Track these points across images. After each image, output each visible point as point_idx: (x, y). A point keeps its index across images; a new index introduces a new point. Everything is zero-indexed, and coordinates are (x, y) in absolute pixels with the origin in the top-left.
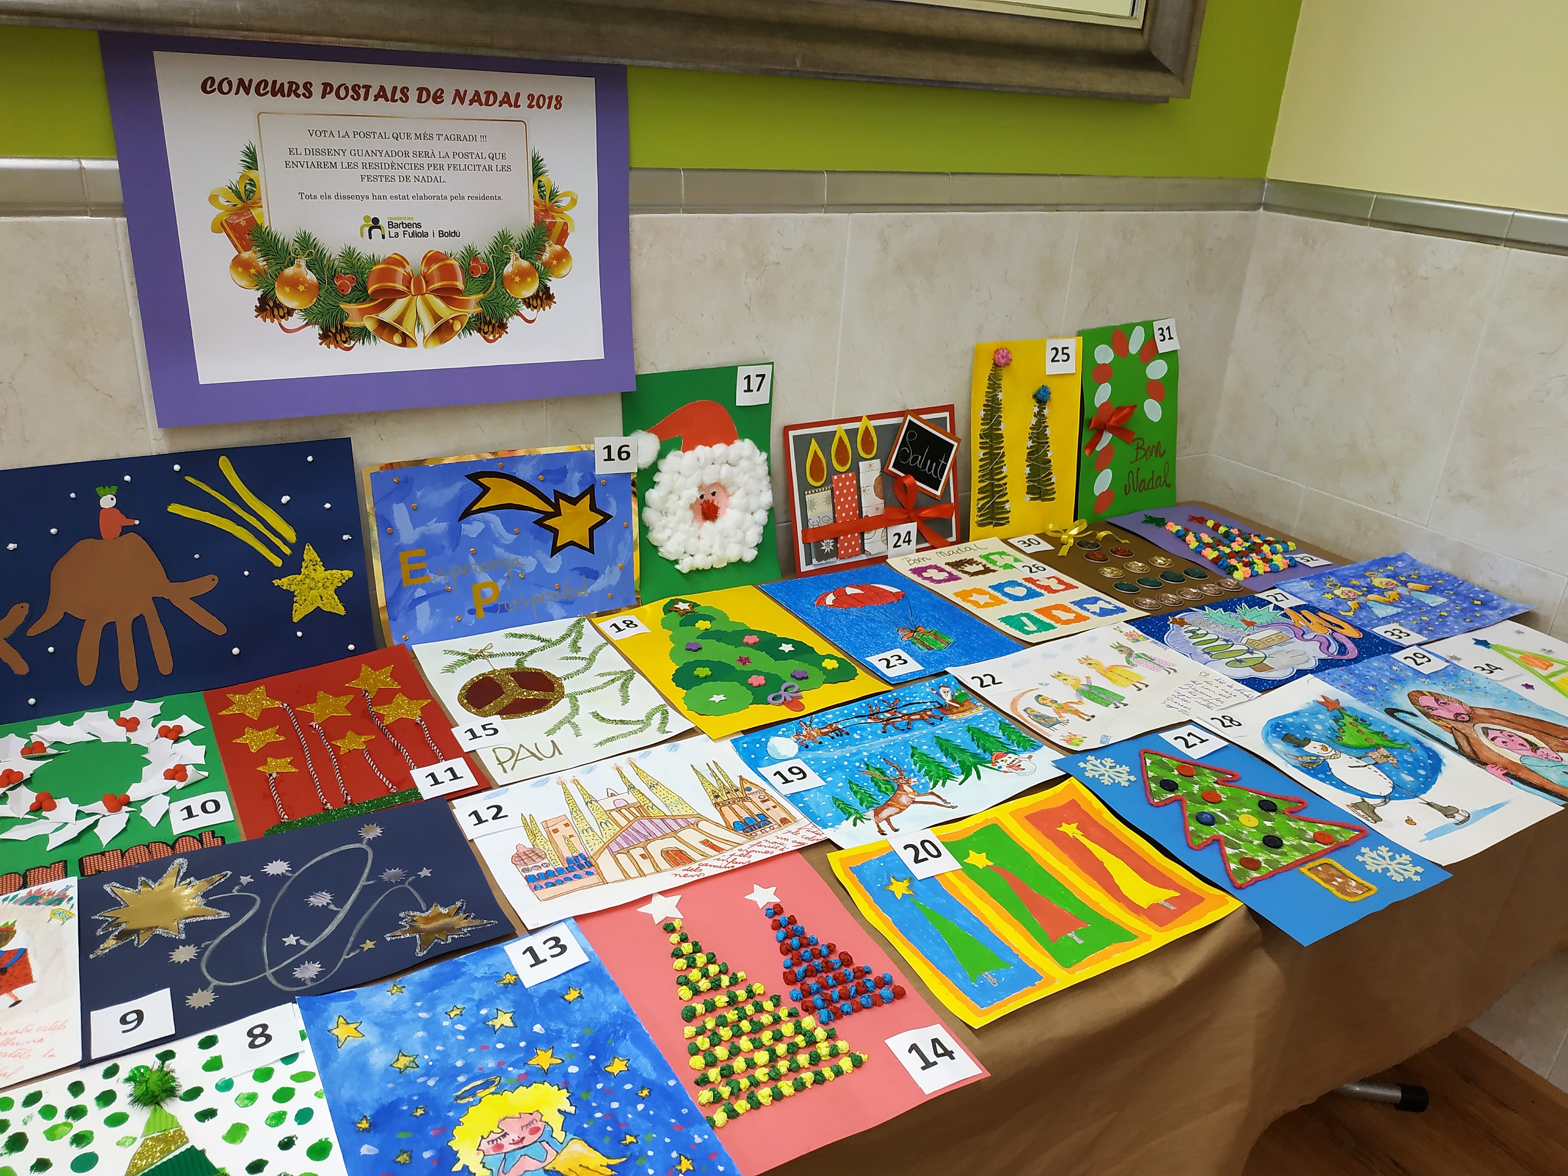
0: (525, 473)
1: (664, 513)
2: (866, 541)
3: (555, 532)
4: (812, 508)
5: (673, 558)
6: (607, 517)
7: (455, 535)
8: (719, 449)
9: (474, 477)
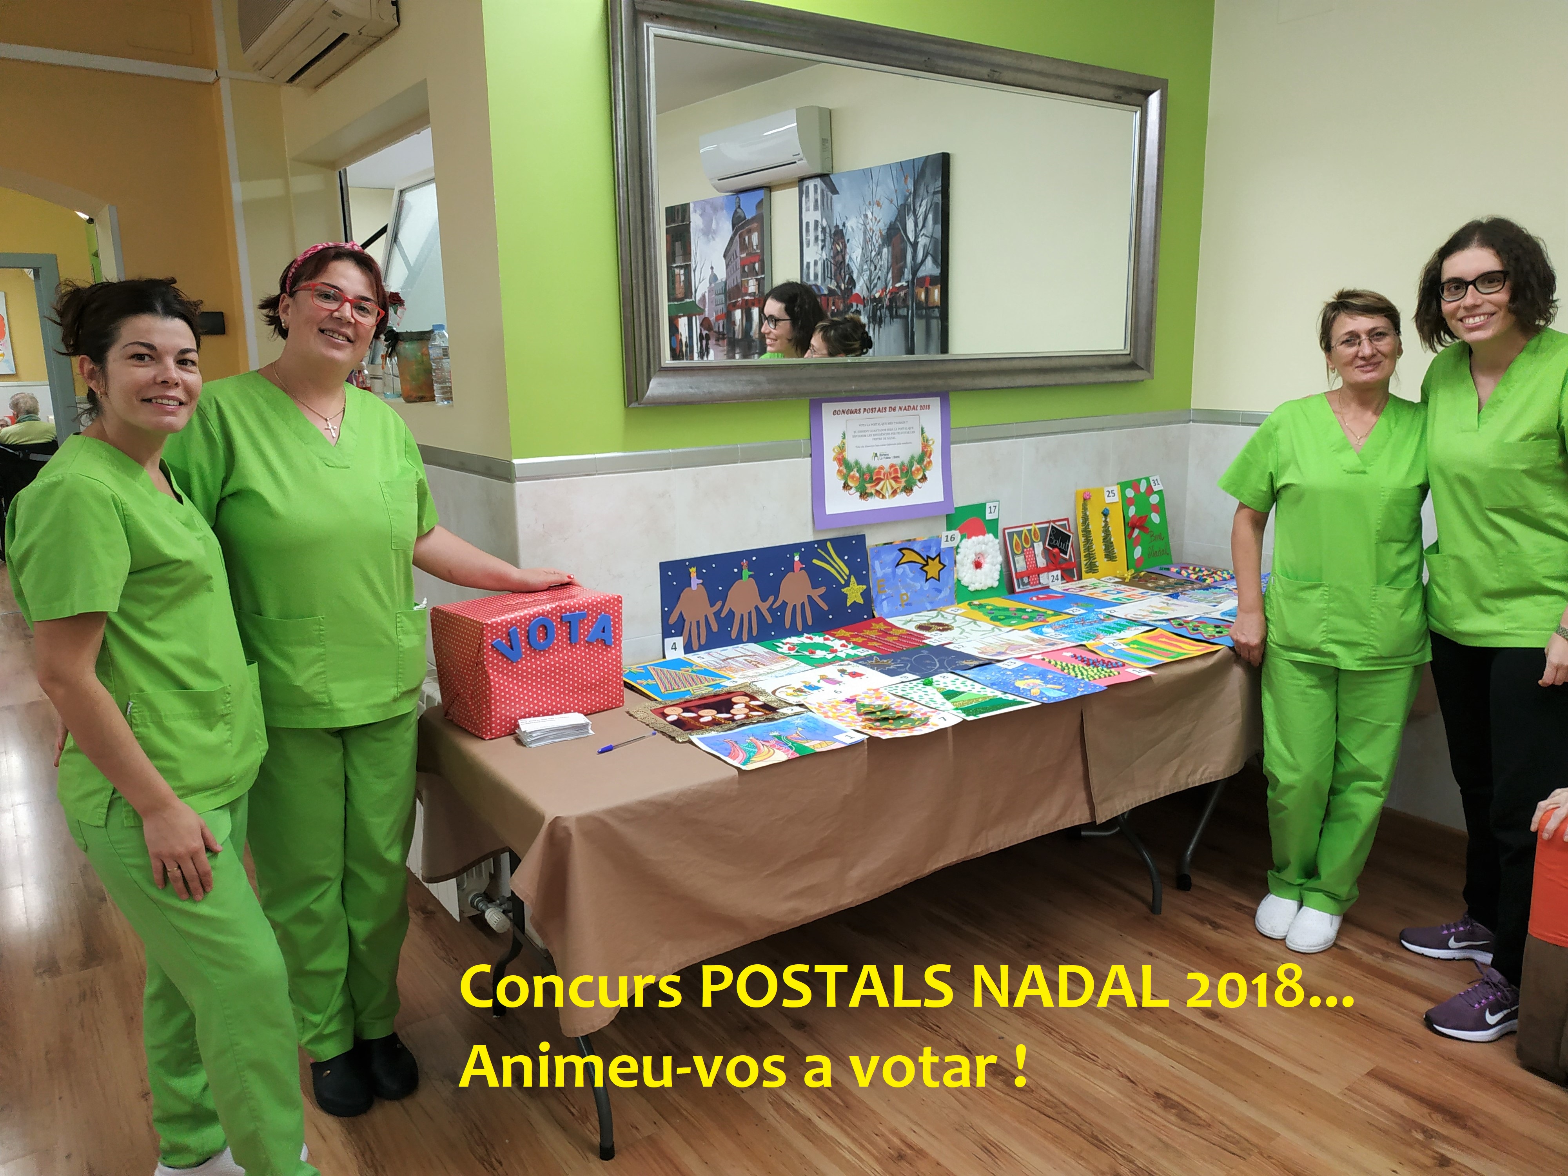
1: (963, 565)
2: (1040, 578)
3: (926, 572)
4: (1018, 563)
5: (967, 585)
7: (894, 572)
8: (981, 537)
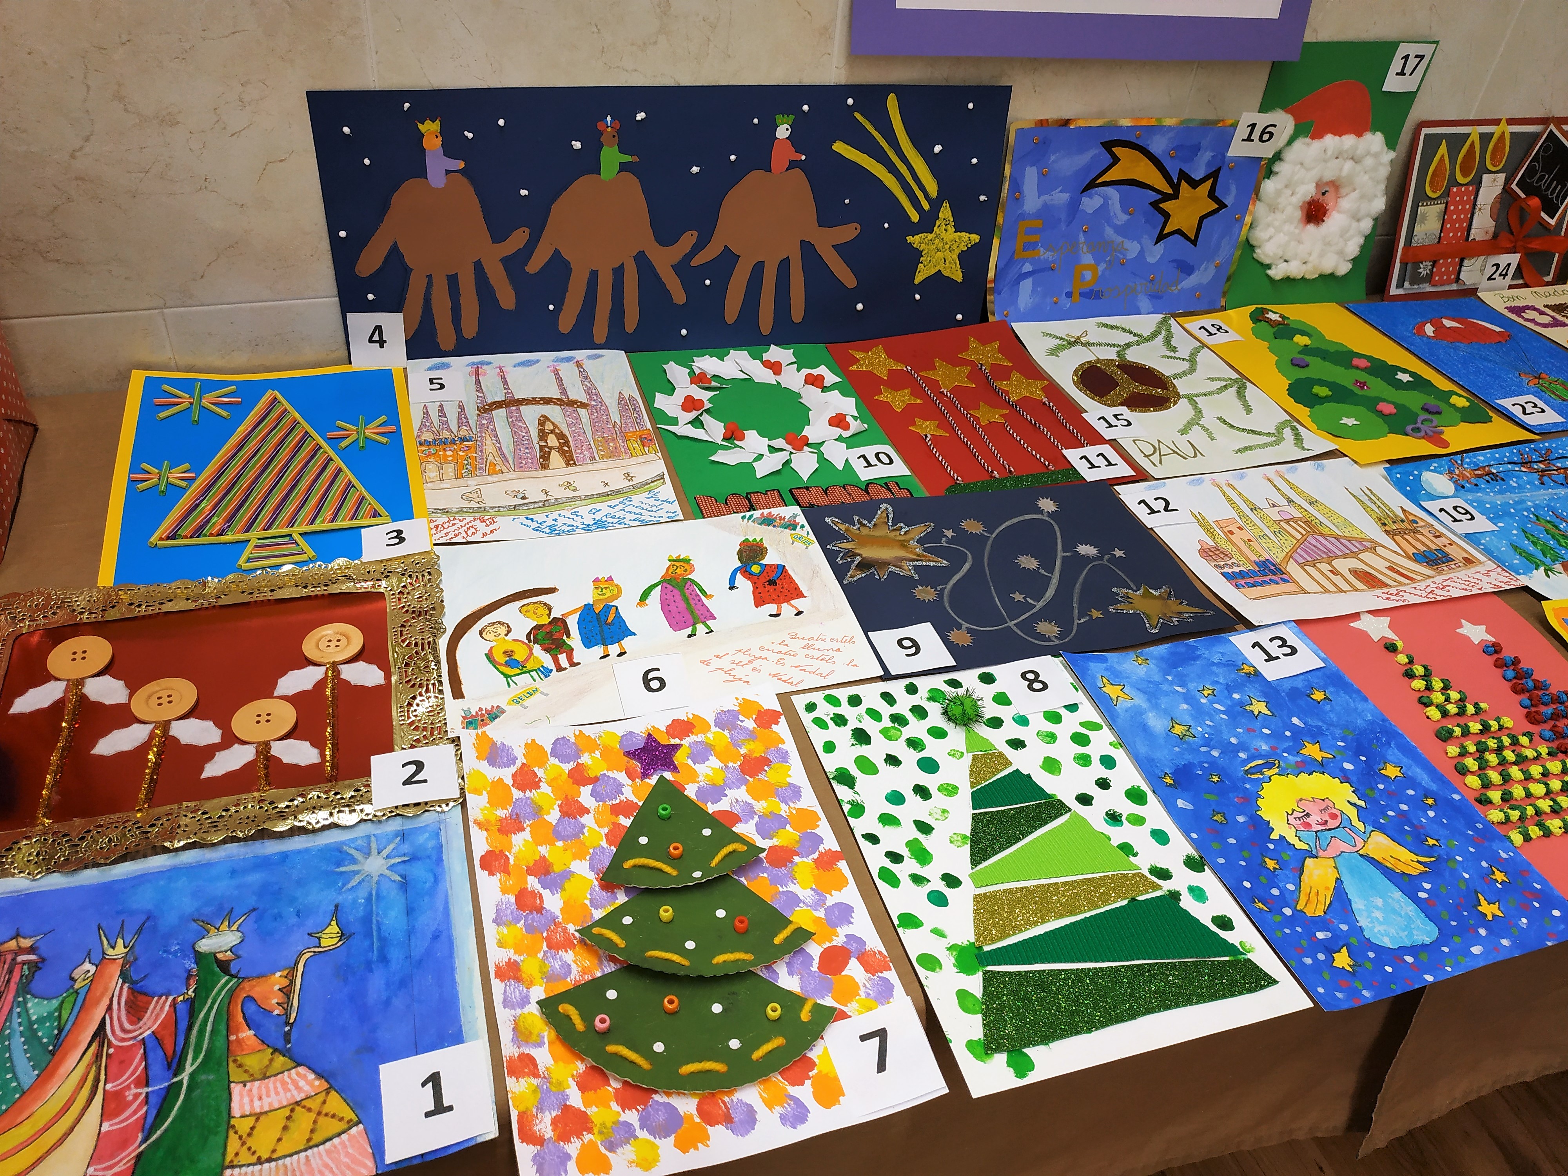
0: (1157, 146)
2: (1463, 269)
6: (1222, 205)
9: (1108, 146)
